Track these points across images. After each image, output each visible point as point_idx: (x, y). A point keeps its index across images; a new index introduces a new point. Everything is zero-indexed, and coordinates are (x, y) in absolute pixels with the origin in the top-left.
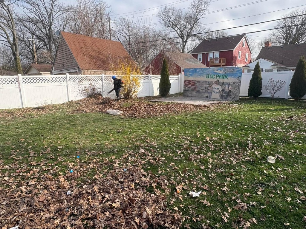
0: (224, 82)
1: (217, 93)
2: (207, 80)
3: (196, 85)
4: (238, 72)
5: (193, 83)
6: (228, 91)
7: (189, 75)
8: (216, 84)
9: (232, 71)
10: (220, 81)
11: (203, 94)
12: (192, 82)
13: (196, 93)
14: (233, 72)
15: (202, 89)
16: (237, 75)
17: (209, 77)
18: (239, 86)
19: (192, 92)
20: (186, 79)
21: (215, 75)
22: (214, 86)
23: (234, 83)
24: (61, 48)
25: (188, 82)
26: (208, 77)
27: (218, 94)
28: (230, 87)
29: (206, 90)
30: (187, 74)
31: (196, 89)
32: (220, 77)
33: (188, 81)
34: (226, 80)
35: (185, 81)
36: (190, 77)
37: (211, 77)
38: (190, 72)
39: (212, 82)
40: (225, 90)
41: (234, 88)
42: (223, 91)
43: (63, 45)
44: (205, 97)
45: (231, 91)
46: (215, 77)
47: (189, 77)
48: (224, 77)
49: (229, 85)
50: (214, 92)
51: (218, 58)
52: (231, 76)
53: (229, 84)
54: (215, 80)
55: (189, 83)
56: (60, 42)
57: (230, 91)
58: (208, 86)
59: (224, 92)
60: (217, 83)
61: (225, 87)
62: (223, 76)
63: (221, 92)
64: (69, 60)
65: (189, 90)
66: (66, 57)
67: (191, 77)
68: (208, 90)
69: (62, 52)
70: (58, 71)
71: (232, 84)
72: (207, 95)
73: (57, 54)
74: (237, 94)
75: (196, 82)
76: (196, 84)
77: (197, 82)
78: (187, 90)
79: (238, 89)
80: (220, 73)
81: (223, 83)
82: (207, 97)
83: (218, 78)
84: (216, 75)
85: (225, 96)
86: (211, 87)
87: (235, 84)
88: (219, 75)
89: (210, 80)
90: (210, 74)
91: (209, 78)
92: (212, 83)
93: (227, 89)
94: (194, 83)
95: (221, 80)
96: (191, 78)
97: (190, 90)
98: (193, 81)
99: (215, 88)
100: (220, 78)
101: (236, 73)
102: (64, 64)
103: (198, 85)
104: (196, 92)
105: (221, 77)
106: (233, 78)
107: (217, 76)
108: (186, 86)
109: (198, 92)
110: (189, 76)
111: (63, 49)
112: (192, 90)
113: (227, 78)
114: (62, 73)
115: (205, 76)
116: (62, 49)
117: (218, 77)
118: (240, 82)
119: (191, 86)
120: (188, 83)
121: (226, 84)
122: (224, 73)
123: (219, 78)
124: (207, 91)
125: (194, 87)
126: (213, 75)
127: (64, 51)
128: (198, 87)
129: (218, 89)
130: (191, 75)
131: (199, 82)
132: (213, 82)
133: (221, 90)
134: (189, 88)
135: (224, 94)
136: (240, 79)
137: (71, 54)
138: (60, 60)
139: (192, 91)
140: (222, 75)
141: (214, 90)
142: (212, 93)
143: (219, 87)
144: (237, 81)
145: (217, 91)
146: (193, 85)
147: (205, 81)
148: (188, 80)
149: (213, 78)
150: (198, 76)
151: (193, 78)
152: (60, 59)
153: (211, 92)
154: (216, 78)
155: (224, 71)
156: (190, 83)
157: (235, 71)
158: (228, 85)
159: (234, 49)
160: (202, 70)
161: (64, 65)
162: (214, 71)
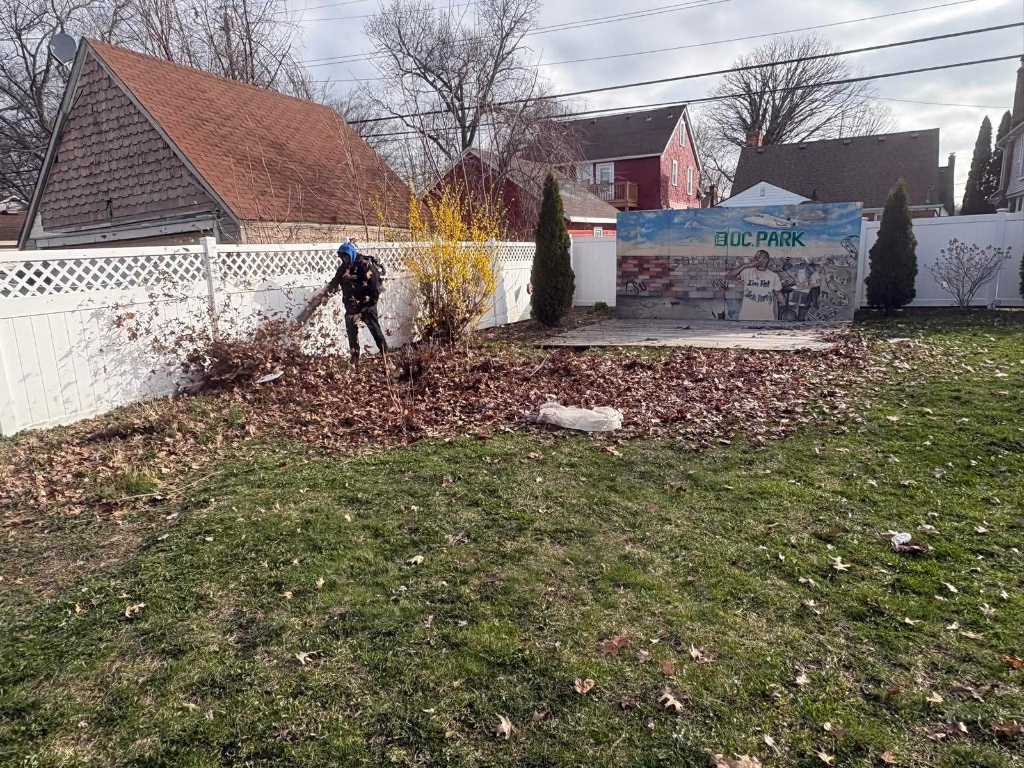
0: (788, 259)
1: (762, 298)
2: (721, 252)
3: (671, 273)
4: (844, 221)
5: (658, 265)
6: (807, 291)
7: (642, 236)
8: (757, 267)
9: (823, 216)
10: (771, 256)
11: (705, 305)
12: (656, 262)
13: (673, 304)
14: (824, 219)
15: (698, 289)
16: (842, 231)
17: (726, 241)
18: (853, 271)
19: (656, 301)
20: (628, 254)
21: (750, 235)
22: (748, 274)
23: (830, 260)
24: (90, 120)
25: (635, 266)
26: (723, 243)
27: (767, 302)
28: (815, 276)
29: (717, 289)
30: (633, 233)
31: (674, 289)
32: (771, 239)
33: (636, 262)
34: (796, 252)
35: (622, 261)
36: (644, 243)
37: (735, 242)
38: (642, 226)
39: (740, 258)
40: (794, 287)
41: (832, 277)
42: (786, 290)
43: (104, 106)
44: (713, 317)
45: (822, 289)
46: (752, 240)
47: (640, 246)
48: (790, 241)
49: (811, 269)
50: (748, 296)
51: (611, 184)
52: (818, 233)
53: (812, 265)
54: (752, 252)
55: (640, 265)
56: (86, 90)
57: (816, 291)
58: (724, 274)
59: (791, 294)
60: (762, 262)
61: (796, 276)
62: (786, 236)
63: (781, 296)
64: (148, 178)
65: (642, 294)
66: (122, 164)
67: (648, 244)
68: (726, 288)
69: (94, 139)
70: (69, 235)
71: (820, 263)
72: (720, 308)
73: (62, 149)
74: (846, 302)
75: (671, 261)
76: (673, 270)
77: (677, 261)
78: (634, 293)
79: (849, 280)
80: (774, 224)
81: (787, 264)
82: (722, 316)
83: (763, 246)
84: (755, 235)
85: (797, 311)
86: (736, 278)
87: (837, 263)
88: (770, 232)
89: (733, 252)
90: (731, 230)
91: (726, 244)
92: (742, 264)
93: (802, 282)
94: (664, 266)
95: (776, 252)
96: (646, 250)
97: (646, 293)
98: (657, 258)
99: (756, 281)
100: (773, 243)
101: (838, 223)
102: (115, 195)
103: (679, 272)
104: (675, 300)
105: (776, 239)
106: (825, 244)
107: (762, 236)
108: (625, 281)
109: (683, 299)
110: (639, 239)
111: (105, 127)
112: (657, 295)
113: (802, 245)
114: (103, 240)
115: (712, 238)
116: (96, 124)
117: (767, 241)
118: (854, 255)
119: (651, 276)
120: (637, 269)
121: (797, 266)
122: (789, 226)
123: (769, 244)
124: (720, 295)
125: (665, 281)
126: (742, 233)
127: (111, 135)
128: (681, 282)
129: (766, 284)
130: (649, 237)
131: (684, 261)
132: (746, 261)
133: (779, 287)
134: (643, 286)
135: (791, 304)
136: (855, 245)
137: (167, 147)
138: (83, 181)
139: (658, 297)
140: (779, 232)
141: (750, 288)
142: (741, 300)
143: (769, 276)
144: (844, 252)
145: (764, 291)
146: (659, 276)
147: (713, 258)
148: (635, 258)
149: (743, 245)
150: (680, 238)
151: (658, 246)
152: (84, 172)
153: (738, 296)
154: (758, 245)
155: (789, 219)
156: (646, 266)
157: (834, 216)
158: (807, 268)
159: (662, 151)
160: (699, 215)
161: (115, 204)
162: (746, 219)
